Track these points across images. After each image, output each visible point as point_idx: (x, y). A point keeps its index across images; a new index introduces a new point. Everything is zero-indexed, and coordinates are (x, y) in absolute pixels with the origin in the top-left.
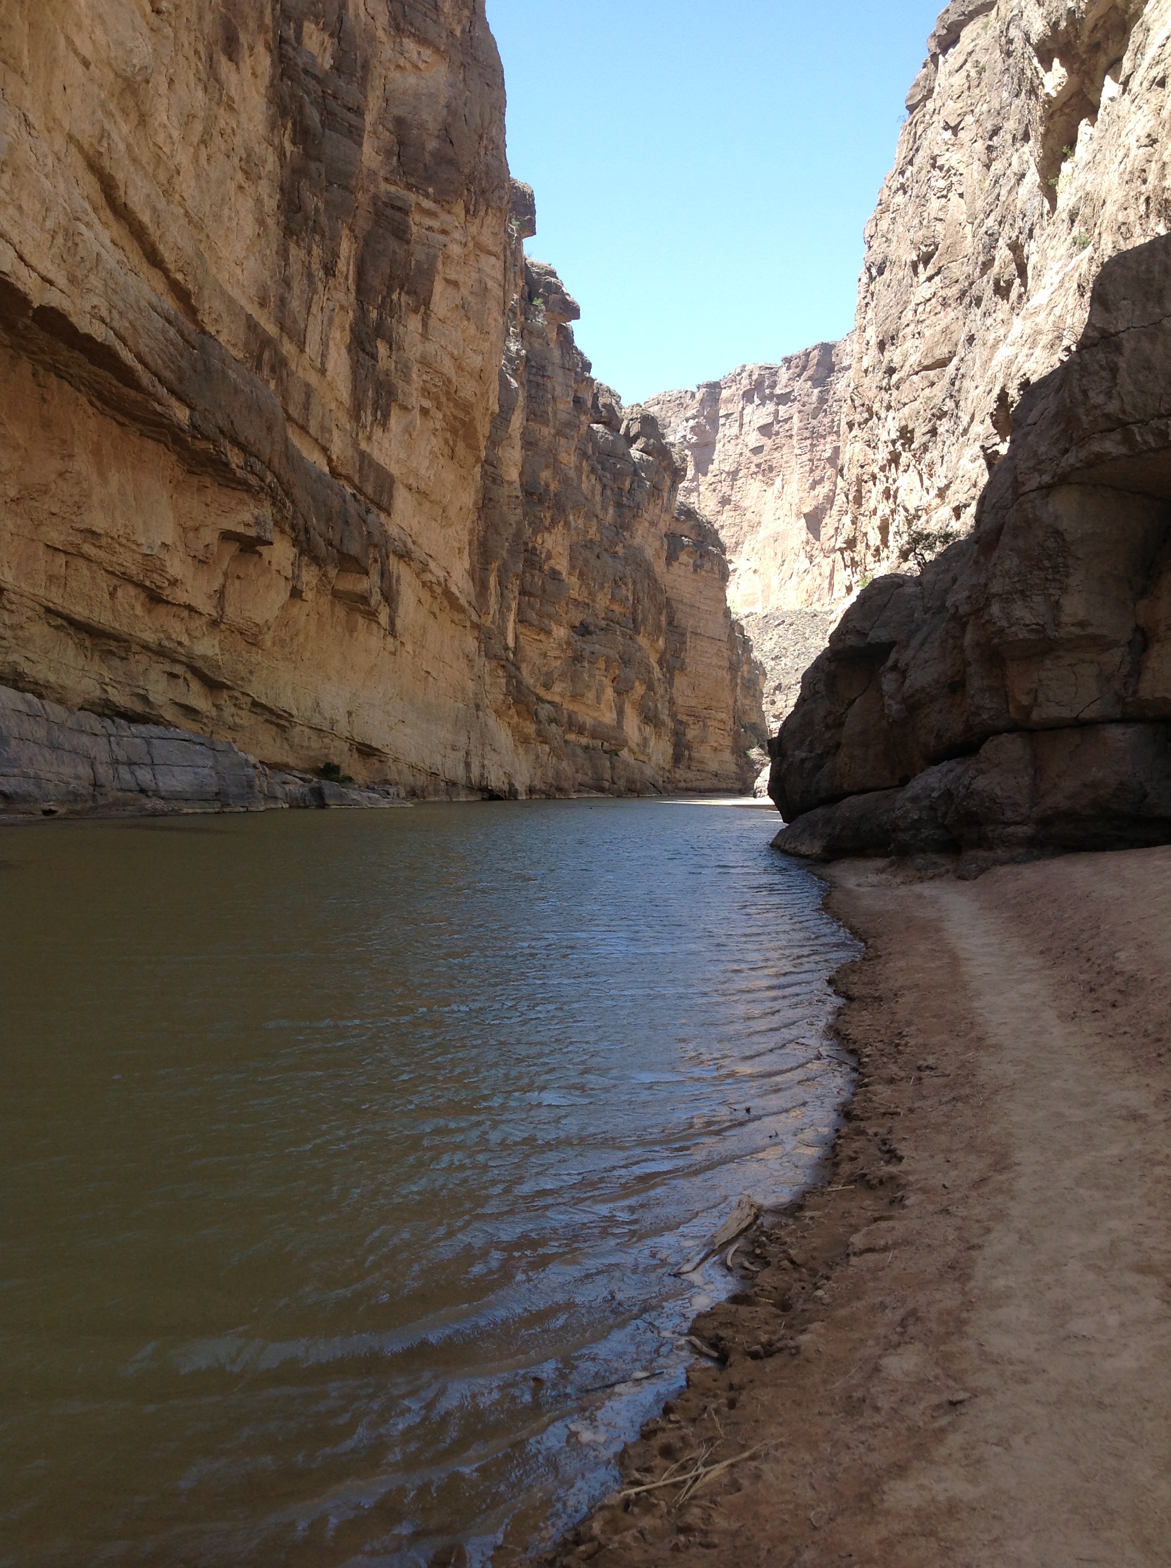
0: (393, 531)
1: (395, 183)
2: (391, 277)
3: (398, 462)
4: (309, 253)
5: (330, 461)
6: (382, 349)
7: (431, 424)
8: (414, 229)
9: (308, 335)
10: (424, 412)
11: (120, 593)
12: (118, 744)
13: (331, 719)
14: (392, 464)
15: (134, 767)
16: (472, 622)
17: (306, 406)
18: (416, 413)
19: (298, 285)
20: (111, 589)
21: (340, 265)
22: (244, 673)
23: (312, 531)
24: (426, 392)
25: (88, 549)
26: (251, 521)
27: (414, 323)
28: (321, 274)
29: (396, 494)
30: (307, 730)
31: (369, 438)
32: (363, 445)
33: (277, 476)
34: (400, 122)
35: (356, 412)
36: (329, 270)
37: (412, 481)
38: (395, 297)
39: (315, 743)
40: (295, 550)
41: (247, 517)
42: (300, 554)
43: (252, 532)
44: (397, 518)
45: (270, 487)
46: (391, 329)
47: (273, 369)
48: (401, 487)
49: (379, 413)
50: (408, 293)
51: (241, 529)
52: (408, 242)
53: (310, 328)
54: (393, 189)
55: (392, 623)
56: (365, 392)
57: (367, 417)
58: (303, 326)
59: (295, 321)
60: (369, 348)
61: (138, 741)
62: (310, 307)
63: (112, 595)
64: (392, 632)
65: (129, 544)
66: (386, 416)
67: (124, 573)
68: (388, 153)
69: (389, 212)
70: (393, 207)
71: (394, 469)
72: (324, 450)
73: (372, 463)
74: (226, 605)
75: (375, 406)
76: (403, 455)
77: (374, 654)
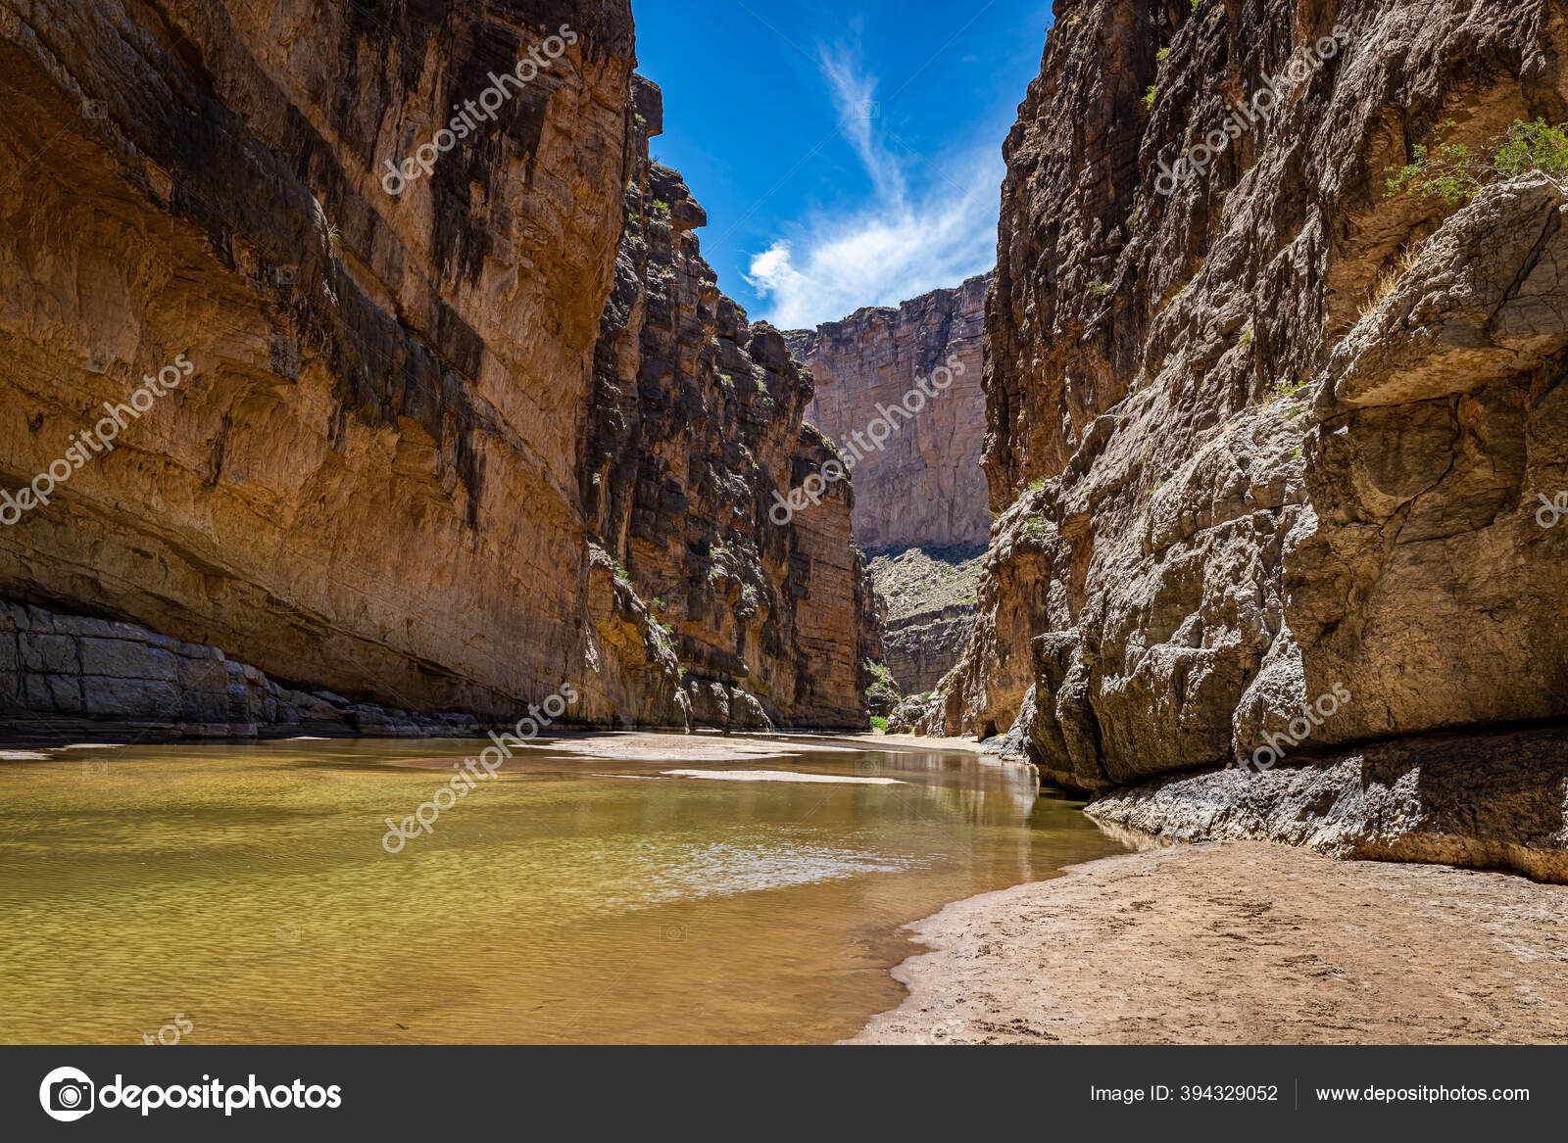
0: (479, 404)
1: (501, 15)
3: (489, 325)
4: (384, 56)
5: (399, 309)
6: (476, 195)
7: (532, 289)
9: (378, 153)
10: (525, 274)
11: (46, 426)
12: (30, 644)
13: (383, 627)
14: (482, 326)
15: (51, 678)
18: (514, 272)
19: (368, 92)
20: (33, 419)
21: (423, 80)
24: (527, 251)
26: (264, 348)
27: (516, 170)
28: (399, 85)
29: (485, 361)
31: (456, 292)
32: (446, 300)
35: (438, 256)
36: (410, 81)
37: (505, 350)
38: (495, 138)
39: (360, 657)
41: (258, 342)
43: (265, 365)
46: (488, 174)
49: (468, 265)
50: (511, 135)
51: (247, 359)
53: (380, 146)
54: (498, 21)
56: (452, 237)
57: (453, 267)
58: (370, 140)
59: (360, 132)
60: (459, 191)
61: (60, 639)
62: (381, 121)
63: (34, 429)
66: (477, 271)
67: (54, 398)
69: (492, 44)
70: (496, 40)
71: (484, 334)
72: (392, 294)
73: (455, 321)
74: (224, 462)
75: (464, 257)
76: (496, 319)
77: (446, 549)
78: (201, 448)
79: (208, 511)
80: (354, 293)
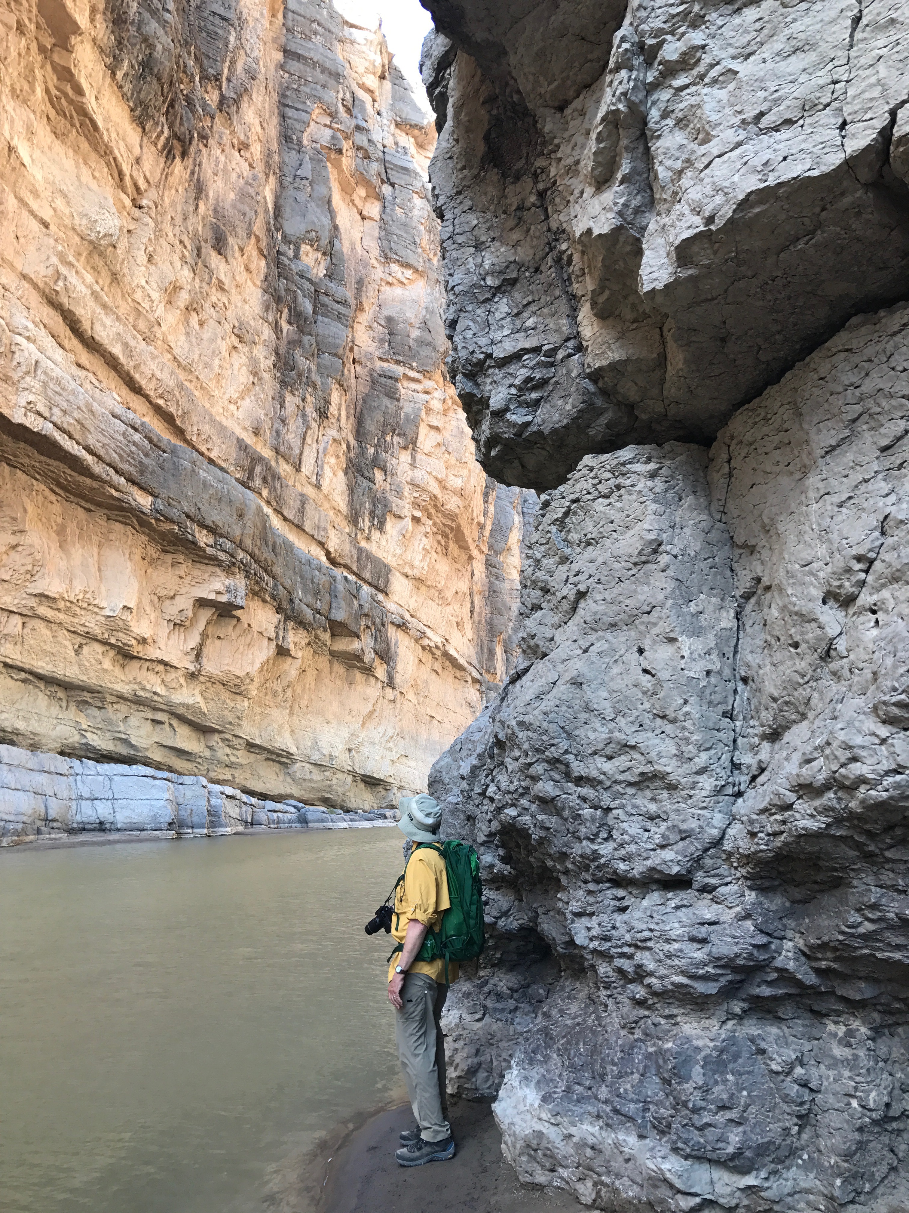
0: (391, 606)
1: (387, 361)
2: (384, 424)
3: (394, 555)
4: (303, 400)
5: (328, 554)
6: (379, 475)
7: (422, 529)
8: (403, 391)
9: (304, 459)
10: (416, 520)
11: (85, 650)
12: (83, 782)
13: (330, 755)
14: (389, 558)
15: (96, 802)
16: (473, 678)
17: (302, 510)
18: (408, 520)
19: (293, 423)
20: (76, 646)
21: (331, 409)
22: (230, 717)
23: (297, 601)
24: (416, 505)
25: (43, 610)
26: (222, 588)
27: (405, 457)
28: (315, 415)
29: (392, 579)
30: (308, 766)
31: (368, 539)
32: (363, 544)
33: (252, 556)
34: (390, 320)
35: (354, 519)
36: (323, 414)
37: (407, 570)
38: (388, 438)
39: (317, 776)
40: (279, 616)
41: (218, 585)
42: (285, 621)
43: (223, 599)
44: (395, 597)
45: (242, 562)
46: (385, 461)
47: (265, 480)
48: (398, 574)
49: (376, 520)
50: (399, 435)
51: (212, 596)
52: (398, 400)
53: (305, 453)
54: (385, 365)
55: (390, 677)
56: (362, 504)
57: (365, 523)
58: (298, 452)
59: (290, 448)
60: (366, 474)
61: (101, 778)
62: (304, 439)
63: (77, 652)
64: (391, 683)
65: (91, 607)
66: (382, 523)
67: (87, 633)
68: (382, 341)
69: (383, 380)
70: (385, 377)
71: (390, 560)
72: (321, 544)
73: (369, 556)
74: (204, 661)
75: (372, 515)
76: (399, 551)
77: (372, 701)
78: (187, 653)
79: (197, 692)
80: (289, 547)
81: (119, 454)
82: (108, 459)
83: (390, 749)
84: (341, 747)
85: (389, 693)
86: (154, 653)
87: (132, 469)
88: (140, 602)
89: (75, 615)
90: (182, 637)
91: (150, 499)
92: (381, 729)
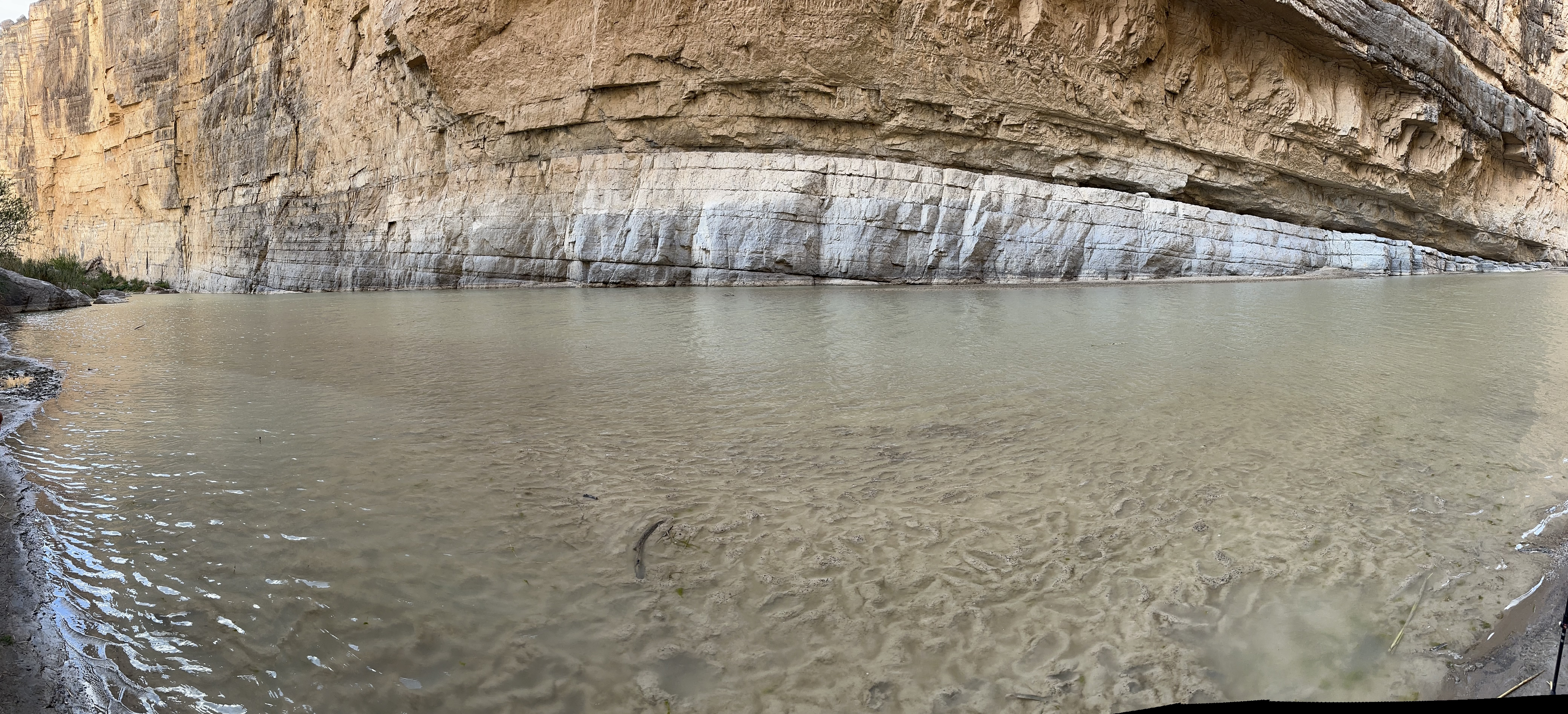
0: (1552, 121)
3: (1555, 82)
5: (1504, 83)
9: (1487, 10)
11: (1330, 161)
12: (1332, 244)
13: (1502, 227)
14: (1552, 84)
15: (1341, 256)
17: (1485, 52)
20: (1323, 158)
22: (1431, 203)
23: (1478, 119)
25: (1299, 135)
26: (1421, 111)
29: (1553, 100)
30: (1486, 234)
31: (1535, 71)
32: (1532, 75)
33: (1444, 86)
35: (1525, 55)
39: (1494, 241)
40: (1464, 131)
41: (1418, 109)
42: (1469, 134)
43: (1422, 118)
44: (1554, 114)
45: (1435, 90)
47: (1456, 28)
48: (1558, 96)
49: (1542, 56)
51: (1414, 117)
53: (1488, 6)
55: (1548, 173)
56: (1531, 44)
57: (1534, 58)
61: (1343, 242)
64: (1548, 178)
65: (1330, 131)
66: (1547, 57)
67: (1329, 148)
71: (1552, 86)
72: (1499, 77)
73: (1536, 84)
74: (1410, 164)
75: (1539, 51)
76: (1559, 79)
77: (1534, 190)
78: (1398, 160)
79: (1406, 186)
80: (1473, 80)
81: (1342, 14)
82: (1333, 18)
83: (1546, 223)
84: (1510, 221)
85: (1548, 185)
86: (1376, 160)
87: (1351, 24)
88: (1363, 126)
89: (1320, 137)
90: (1395, 148)
91: (1366, 47)
92: (1540, 209)
